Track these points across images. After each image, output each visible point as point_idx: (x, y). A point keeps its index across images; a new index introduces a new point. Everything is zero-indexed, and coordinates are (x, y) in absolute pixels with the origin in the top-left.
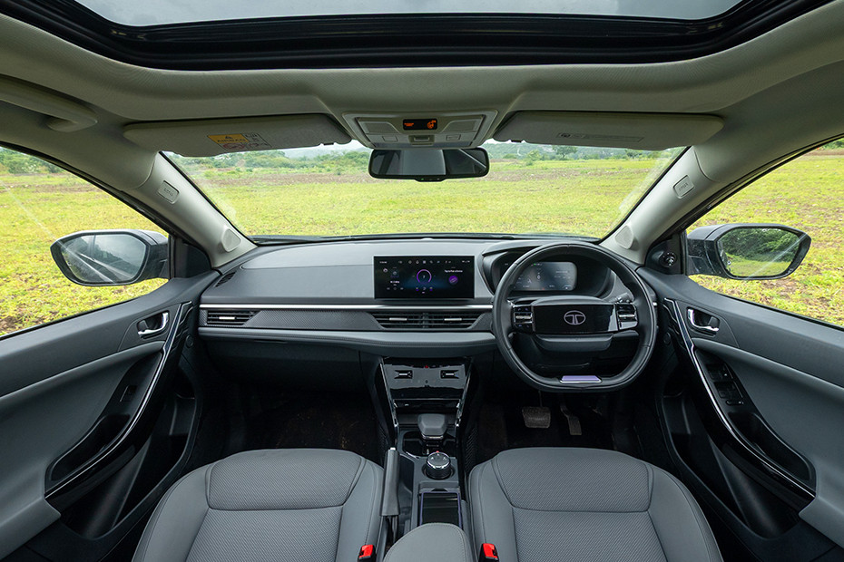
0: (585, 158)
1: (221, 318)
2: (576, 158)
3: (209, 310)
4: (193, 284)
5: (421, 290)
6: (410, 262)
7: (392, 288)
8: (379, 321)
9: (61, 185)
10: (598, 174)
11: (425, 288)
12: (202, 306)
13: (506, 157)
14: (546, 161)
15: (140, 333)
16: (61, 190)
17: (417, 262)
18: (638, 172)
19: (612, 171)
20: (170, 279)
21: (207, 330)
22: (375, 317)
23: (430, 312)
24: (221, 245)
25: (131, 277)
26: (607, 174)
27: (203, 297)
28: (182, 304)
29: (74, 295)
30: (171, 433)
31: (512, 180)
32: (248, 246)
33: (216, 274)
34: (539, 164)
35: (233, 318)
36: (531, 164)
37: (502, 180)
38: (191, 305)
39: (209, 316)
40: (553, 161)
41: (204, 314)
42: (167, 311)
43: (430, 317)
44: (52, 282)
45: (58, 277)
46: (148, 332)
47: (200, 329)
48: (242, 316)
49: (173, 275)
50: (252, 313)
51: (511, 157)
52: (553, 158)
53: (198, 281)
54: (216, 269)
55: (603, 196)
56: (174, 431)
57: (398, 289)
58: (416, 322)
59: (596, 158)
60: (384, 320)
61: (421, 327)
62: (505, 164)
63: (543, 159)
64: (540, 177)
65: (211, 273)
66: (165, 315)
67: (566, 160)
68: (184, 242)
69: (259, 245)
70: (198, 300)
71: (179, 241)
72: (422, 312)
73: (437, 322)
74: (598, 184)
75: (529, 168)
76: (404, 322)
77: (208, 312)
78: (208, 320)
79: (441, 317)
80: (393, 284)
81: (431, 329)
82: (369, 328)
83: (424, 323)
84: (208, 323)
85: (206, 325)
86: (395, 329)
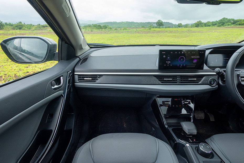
0: (166, 28)
1: (85, 79)
2: (163, 28)
3: (79, 75)
4: (70, 63)
5: (180, 66)
6: (176, 53)
7: (167, 65)
8: (159, 80)
9: (3, 33)
10: (171, 32)
11: (182, 65)
12: (75, 73)
13: (142, 27)
14: (154, 28)
15: (53, 87)
16: (3, 35)
17: (179, 53)
18: (183, 32)
19: (174, 31)
20: (59, 61)
21: (79, 84)
22: (157, 78)
23: (181, 76)
24: (81, 45)
25: (40, 60)
26: (173, 32)
27: (76, 69)
28: (68, 72)
29: (11, 68)
30: (65, 129)
31: (145, 33)
32: (87, 48)
33: (78, 59)
34: (152, 29)
35: (91, 79)
36: (150, 29)
37: (142, 33)
38: (71, 73)
39: (79, 78)
40: (156, 28)
41: (76, 77)
42: (62, 76)
43: (181, 78)
44: (3, 64)
45: (5, 63)
46: (56, 86)
47: (76, 84)
49: (60, 59)
50: (98, 76)
51: (144, 27)
52: (156, 27)
53: (72, 62)
54: (78, 57)
55: (174, 38)
56: (66, 128)
57: (170, 65)
58: (175, 80)
59: (169, 28)
60: (162, 80)
61: (176, 82)
62: (142, 29)
63: (153, 28)
64: (154, 33)
65: (76, 59)
66: (62, 78)
67: (160, 28)
68: (66, 43)
69: (91, 48)
70: (73, 71)
71: (64, 43)
72: (177, 76)
73: (185, 80)
74: (172, 35)
75: (150, 30)
76: (171, 80)
77: (79, 76)
78: (79, 80)
79: (186, 78)
80: (167, 63)
81: (182, 84)
82: (155, 83)
83: (178, 81)
84: (79, 81)
85: (78, 82)
86: (167, 84)
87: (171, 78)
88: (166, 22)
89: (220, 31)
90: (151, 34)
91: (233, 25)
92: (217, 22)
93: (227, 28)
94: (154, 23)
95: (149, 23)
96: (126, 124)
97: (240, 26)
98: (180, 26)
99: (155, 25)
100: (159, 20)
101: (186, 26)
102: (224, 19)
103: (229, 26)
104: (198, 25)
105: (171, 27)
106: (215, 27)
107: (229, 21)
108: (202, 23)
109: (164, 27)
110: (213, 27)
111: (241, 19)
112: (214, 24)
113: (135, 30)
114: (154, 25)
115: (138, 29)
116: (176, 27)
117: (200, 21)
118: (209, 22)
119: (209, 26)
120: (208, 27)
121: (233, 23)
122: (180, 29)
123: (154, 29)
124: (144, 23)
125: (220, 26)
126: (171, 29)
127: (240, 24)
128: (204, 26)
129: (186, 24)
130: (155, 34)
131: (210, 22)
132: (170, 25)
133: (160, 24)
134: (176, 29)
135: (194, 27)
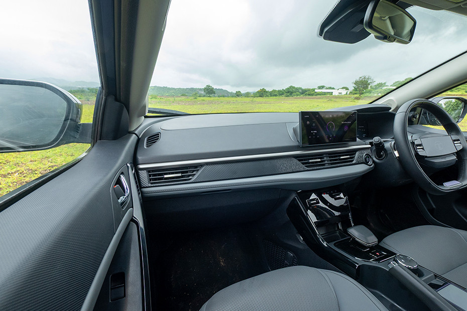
0: (219, 96)
1: (165, 176)
2: (214, 96)
3: (149, 170)
5: (329, 137)
7: (312, 137)
8: (303, 164)
10: (228, 103)
11: (331, 136)
12: (140, 167)
13: (182, 95)
19: (233, 102)
22: (300, 160)
23: (330, 153)
27: (140, 158)
33: (134, 137)
34: (199, 99)
35: (179, 175)
36: (196, 98)
39: (150, 176)
42: (122, 173)
43: (330, 157)
47: (145, 189)
48: (186, 172)
51: (184, 95)
52: (204, 96)
54: (133, 133)
57: (316, 137)
58: (323, 161)
60: (306, 162)
61: (324, 165)
63: (200, 96)
64: (203, 104)
65: (129, 136)
67: (211, 97)
68: (116, 100)
70: (135, 162)
72: (324, 154)
73: (336, 160)
74: (231, 107)
75: (196, 100)
76: (319, 162)
77: (149, 172)
78: (150, 180)
79: (336, 156)
80: (312, 133)
81: (333, 166)
82: (298, 170)
83: (326, 162)
84: (152, 183)
85: (150, 185)
86: (316, 168)
87: (319, 158)
88: (219, 89)
89: (290, 102)
90: (198, 106)
91: (302, 95)
92: (284, 90)
93: (296, 98)
94: (200, 89)
95: (192, 89)
96: (224, 260)
97: (310, 97)
98: (238, 94)
99: (203, 92)
100: (207, 86)
101: (247, 95)
102: (291, 87)
103: (298, 97)
104: (262, 94)
105: (226, 96)
106: (283, 97)
107: (297, 89)
108: (267, 92)
109: (216, 95)
110: (281, 97)
111: (309, 88)
112: (281, 93)
113: (172, 99)
114: (200, 92)
115: (176, 98)
116: (233, 97)
117: (263, 89)
118: (274, 91)
119: (276, 95)
120: (275, 97)
121: (302, 93)
122: (239, 99)
123: (202, 98)
124: (184, 89)
125: (288, 96)
126: (226, 99)
127: (309, 95)
128: (269, 96)
129: (246, 92)
130: (206, 105)
131: (276, 91)
132: (224, 94)
133: (209, 91)
134: (234, 99)
135: (258, 97)
